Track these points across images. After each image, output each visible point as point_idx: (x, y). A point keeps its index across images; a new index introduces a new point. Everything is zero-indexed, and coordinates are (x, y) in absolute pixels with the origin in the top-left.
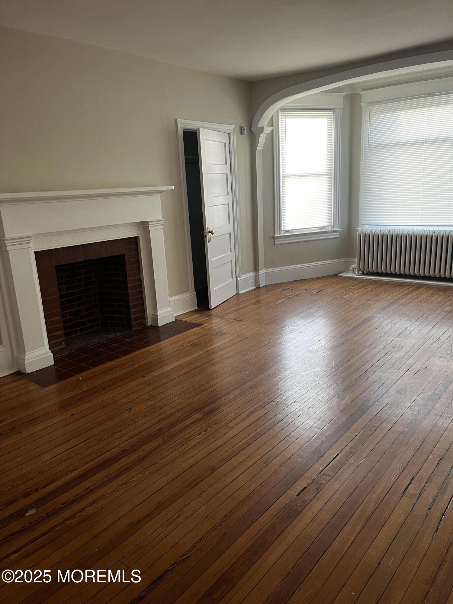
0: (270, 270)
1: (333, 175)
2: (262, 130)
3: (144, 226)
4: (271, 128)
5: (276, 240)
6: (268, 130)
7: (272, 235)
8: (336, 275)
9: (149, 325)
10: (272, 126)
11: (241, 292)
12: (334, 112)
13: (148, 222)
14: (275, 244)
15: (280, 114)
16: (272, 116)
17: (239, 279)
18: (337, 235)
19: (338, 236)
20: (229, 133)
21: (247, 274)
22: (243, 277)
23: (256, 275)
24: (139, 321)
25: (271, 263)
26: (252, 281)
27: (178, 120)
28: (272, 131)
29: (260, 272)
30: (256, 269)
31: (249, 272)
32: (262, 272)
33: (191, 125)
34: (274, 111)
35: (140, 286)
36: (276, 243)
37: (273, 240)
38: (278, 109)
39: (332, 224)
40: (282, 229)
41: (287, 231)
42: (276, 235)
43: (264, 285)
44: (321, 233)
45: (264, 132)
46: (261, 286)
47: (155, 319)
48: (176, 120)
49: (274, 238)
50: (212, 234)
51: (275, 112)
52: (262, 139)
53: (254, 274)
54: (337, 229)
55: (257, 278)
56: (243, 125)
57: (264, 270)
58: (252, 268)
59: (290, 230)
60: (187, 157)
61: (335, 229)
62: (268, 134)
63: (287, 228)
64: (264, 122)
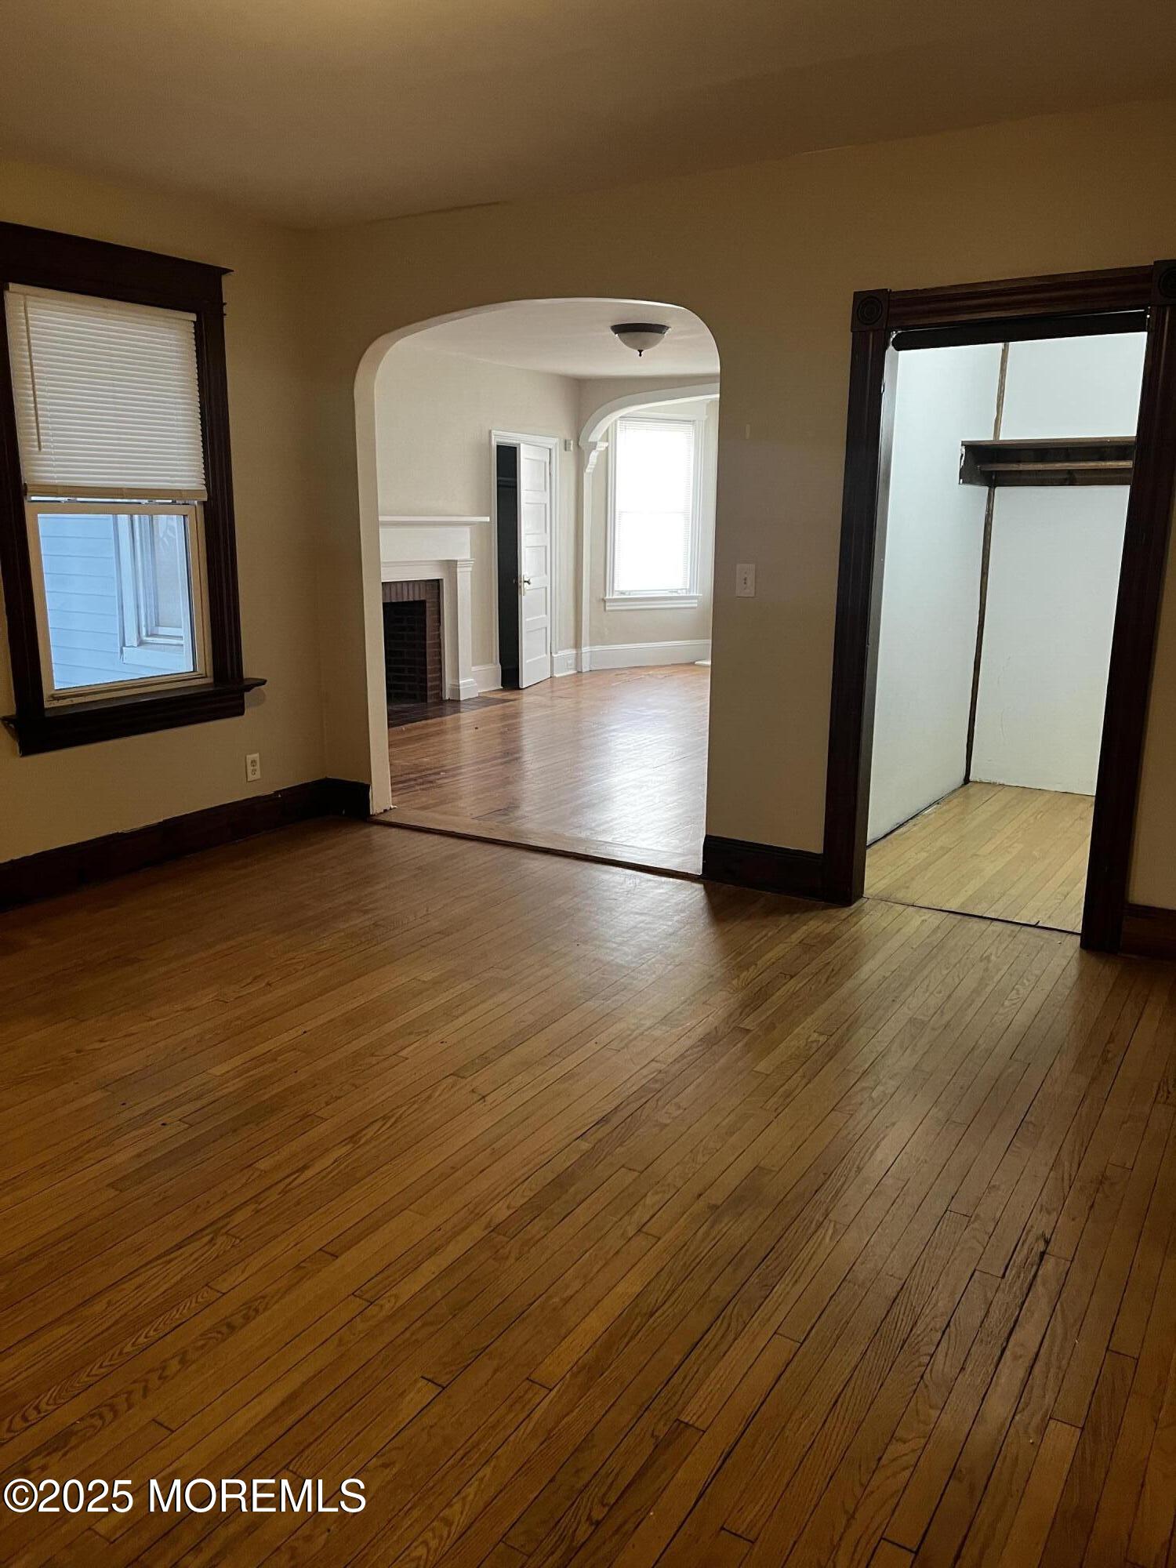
0: (597, 648)
1: (691, 514)
2: (594, 446)
3: (451, 565)
4: (606, 444)
5: (607, 604)
6: (602, 446)
7: (601, 597)
8: (693, 664)
9: (447, 698)
10: (607, 441)
11: (557, 676)
12: (693, 424)
13: (457, 561)
14: (605, 610)
15: (618, 424)
16: (607, 431)
17: (554, 655)
18: (694, 604)
19: (696, 605)
20: (550, 447)
21: (566, 651)
22: (561, 653)
23: (577, 654)
24: (435, 692)
25: (598, 639)
26: (571, 661)
27: (493, 432)
28: (607, 448)
29: (583, 649)
30: (577, 645)
31: (568, 648)
32: (585, 649)
33: (509, 439)
34: (610, 423)
35: (439, 645)
36: (607, 608)
37: (602, 604)
38: (616, 421)
39: (688, 587)
40: (616, 588)
41: (622, 593)
42: (607, 597)
43: (588, 669)
44: (671, 598)
45: (598, 449)
46: (584, 670)
47: (456, 690)
48: (490, 432)
49: (604, 601)
50: (529, 583)
51: (612, 424)
52: (593, 457)
53: (575, 652)
54: (695, 594)
55: (578, 659)
56: (568, 438)
57: (588, 647)
58: (572, 642)
59: (627, 591)
60: (501, 478)
61: (691, 595)
62: (600, 452)
63: (622, 588)
64: (596, 436)
